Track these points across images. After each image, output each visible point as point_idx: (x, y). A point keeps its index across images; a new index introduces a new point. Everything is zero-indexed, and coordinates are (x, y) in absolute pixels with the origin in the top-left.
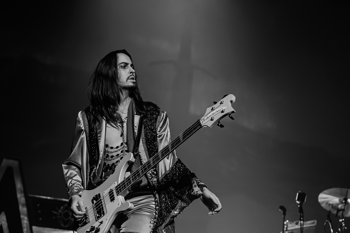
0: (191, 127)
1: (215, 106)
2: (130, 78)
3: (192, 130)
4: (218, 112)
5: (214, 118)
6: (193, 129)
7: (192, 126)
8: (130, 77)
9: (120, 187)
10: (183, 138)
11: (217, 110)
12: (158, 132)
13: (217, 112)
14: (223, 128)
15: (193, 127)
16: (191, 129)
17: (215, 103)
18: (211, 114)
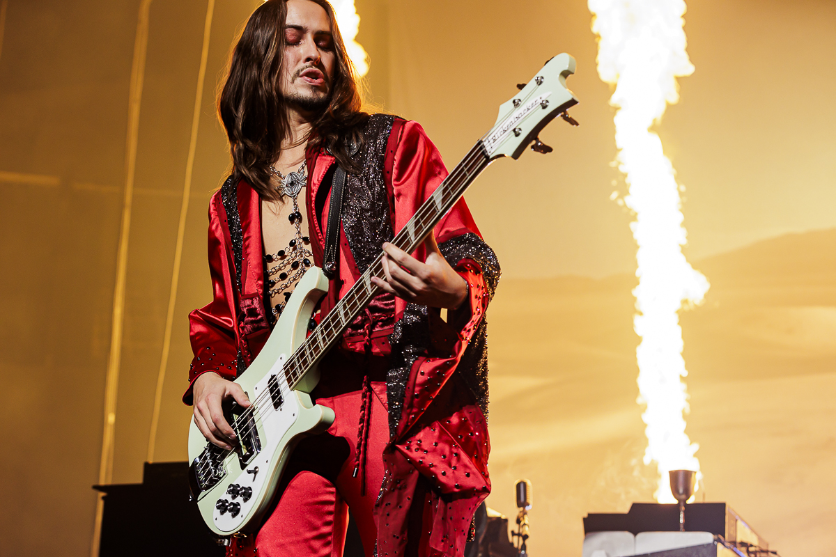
0: (460, 165)
1: (521, 95)
2: (301, 73)
3: (465, 175)
4: (530, 111)
5: (520, 129)
6: (468, 171)
7: (464, 161)
8: (302, 70)
9: (292, 367)
10: (443, 200)
11: (528, 104)
12: (396, 180)
13: (528, 109)
14: (548, 153)
15: (466, 166)
16: (462, 170)
17: (521, 87)
18: (512, 119)
